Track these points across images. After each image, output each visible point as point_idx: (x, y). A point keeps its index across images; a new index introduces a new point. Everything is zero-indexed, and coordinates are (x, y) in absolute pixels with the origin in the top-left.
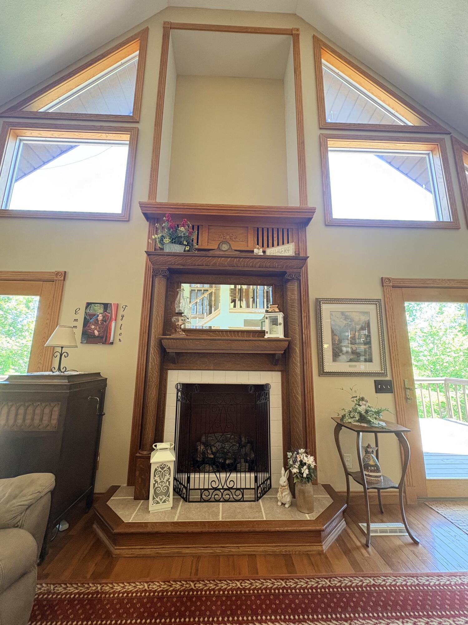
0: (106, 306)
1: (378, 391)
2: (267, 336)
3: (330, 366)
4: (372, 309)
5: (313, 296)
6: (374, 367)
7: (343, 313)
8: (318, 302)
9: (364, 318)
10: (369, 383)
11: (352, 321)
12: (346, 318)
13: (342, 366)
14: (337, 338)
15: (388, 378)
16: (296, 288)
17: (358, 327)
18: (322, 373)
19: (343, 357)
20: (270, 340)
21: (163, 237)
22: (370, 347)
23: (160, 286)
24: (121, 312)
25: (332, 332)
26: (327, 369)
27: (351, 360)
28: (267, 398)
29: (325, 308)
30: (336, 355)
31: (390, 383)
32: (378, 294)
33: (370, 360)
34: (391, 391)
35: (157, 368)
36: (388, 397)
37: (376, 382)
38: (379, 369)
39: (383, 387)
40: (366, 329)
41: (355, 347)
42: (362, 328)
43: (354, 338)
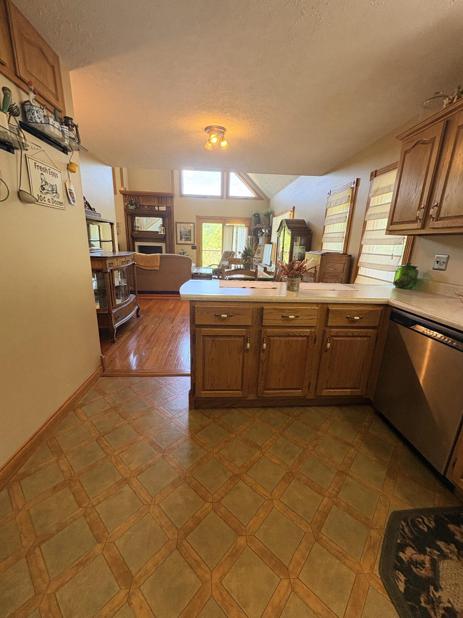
1: (192, 249)
2: (159, 233)
3: (179, 242)
4: (192, 225)
5: (175, 220)
6: (192, 242)
7: (183, 227)
8: (176, 223)
9: (189, 228)
10: (190, 246)
11: (186, 229)
12: (184, 228)
13: (183, 242)
14: (181, 234)
15: (196, 245)
16: (167, 219)
17: (188, 231)
18: (177, 244)
19: (183, 239)
20: (160, 235)
21: (128, 204)
22: (191, 237)
23: (129, 219)
24: (119, 225)
25: (180, 232)
26: (178, 243)
27: (185, 240)
28: (162, 249)
29: (178, 225)
30: (181, 239)
31: (196, 246)
32: (194, 221)
33: (191, 240)
34: (196, 249)
35: (132, 242)
36: (195, 250)
37: (192, 246)
38: (193, 243)
39: (194, 248)
40: (190, 231)
41: (186, 237)
42: (189, 231)
43: (186, 234)
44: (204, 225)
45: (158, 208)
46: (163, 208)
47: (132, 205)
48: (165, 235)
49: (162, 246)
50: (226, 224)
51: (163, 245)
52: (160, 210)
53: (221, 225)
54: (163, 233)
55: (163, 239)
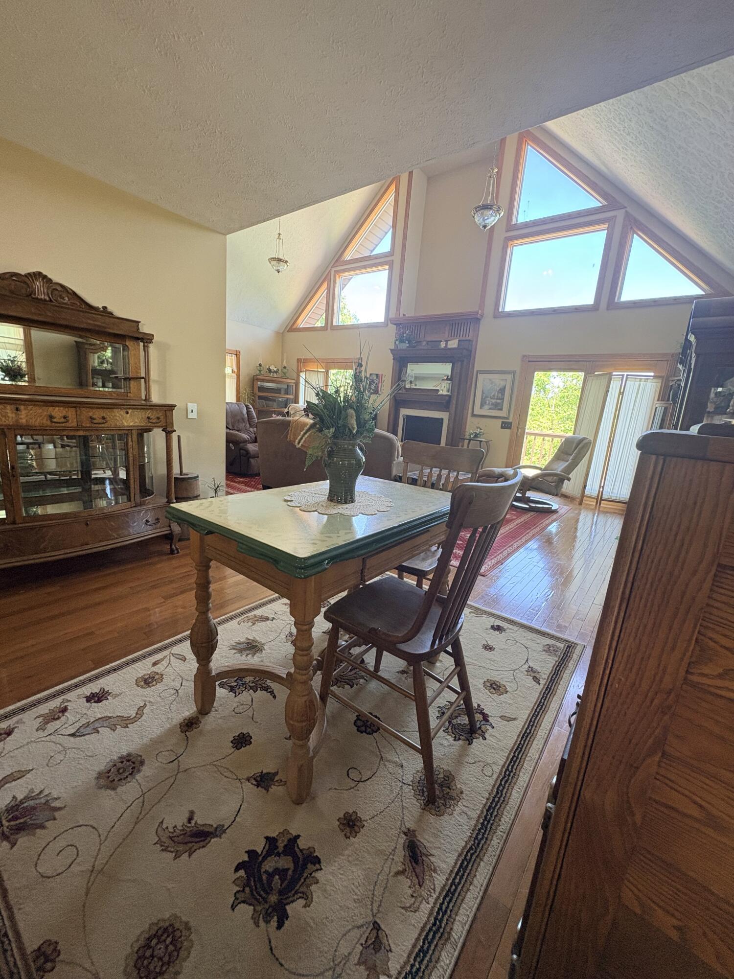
0: (377, 375)
1: (502, 427)
2: (440, 393)
3: (477, 411)
4: (509, 377)
5: (477, 367)
6: (503, 413)
7: (490, 380)
8: (477, 372)
9: (502, 383)
10: (499, 422)
13: (485, 411)
14: (484, 395)
15: (510, 421)
17: (498, 389)
18: (473, 415)
19: (486, 407)
20: (441, 396)
22: (503, 402)
23: (399, 365)
24: (383, 378)
25: (483, 391)
26: (475, 413)
27: (490, 409)
28: (442, 423)
29: (481, 377)
30: (482, 406)
31: (511, 423)
32: (517, 367)
33: (501, 409)
34: (510, 428)
35: (394, 408)
36: (509, 431)
37: (503, 423)
38: (505, 415)
39: (506, 425)
40: (502, 390)
41: (494, 401)
42: (500, 389)
43: (494, 396)
44: (538, 376)
45: (446, 344)
46: (453, 344)
47: (402, 341)
48: (450, 397)
49: (442, 419)
50: (596, 373)
51: (444, 416)
52: (449, 347)
53: (581, 375)
54: (445, 393)
55: (444, 403)
